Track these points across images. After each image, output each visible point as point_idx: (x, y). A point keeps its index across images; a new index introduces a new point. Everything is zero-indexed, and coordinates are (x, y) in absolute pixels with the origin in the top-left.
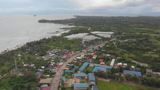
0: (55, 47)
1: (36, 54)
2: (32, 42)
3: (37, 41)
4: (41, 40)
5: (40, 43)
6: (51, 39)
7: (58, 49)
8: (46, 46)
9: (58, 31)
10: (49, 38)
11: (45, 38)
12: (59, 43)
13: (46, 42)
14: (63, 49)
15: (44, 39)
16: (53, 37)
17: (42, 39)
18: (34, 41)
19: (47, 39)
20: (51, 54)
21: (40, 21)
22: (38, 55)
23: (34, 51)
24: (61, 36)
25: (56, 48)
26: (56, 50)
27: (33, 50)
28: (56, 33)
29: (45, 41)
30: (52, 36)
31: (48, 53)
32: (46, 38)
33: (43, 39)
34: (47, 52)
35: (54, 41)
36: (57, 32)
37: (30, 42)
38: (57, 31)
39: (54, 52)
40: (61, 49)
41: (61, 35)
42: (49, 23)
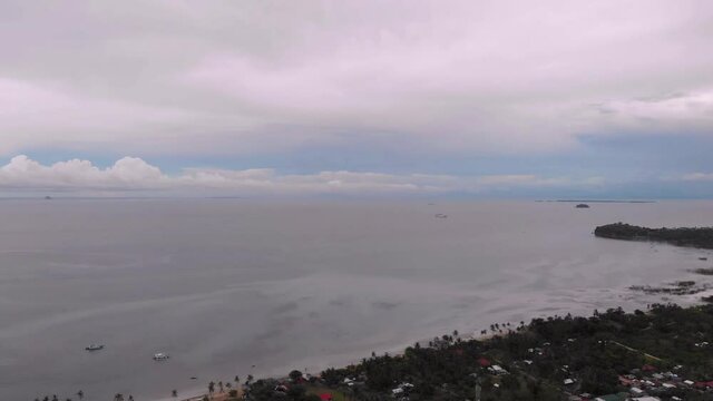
0: (664, 361)
1: (569, 381)
2: (559, 320)
3: (581, 320)
4: (600, 315)
5: (592, 332)
6: (650, 319)
7: (683, 375)
8: (620, 350)
9: (692, 283)
10: (638, 312)
11: (619, 312)
12: (690, 347)
13: (622, 331)
14: (707, 376)
15: (616, 315)
16: (659, 310)
17: (603, 311)
18: (567, 318)
19: (630, 315)
20: (640, 391)
21: (605, 232)
22: (579, 387)
23: (562, 365)
24: (703, 307)
25: (669, 368)
26: (669, 379)
27: (556, 358)
28: (678, 292)
29: (619, 326)
30: (653, 306)
31: (629, 386)
32: (624, 310)
33: (610, 311)
34: (621, 378)
35: (665, 330)
36: (685, 287)
37: (550, 319)
38: (681, 284)
39: (660, 389)
40: (697, 378)
41: (705, 304)
42: (645, 240)
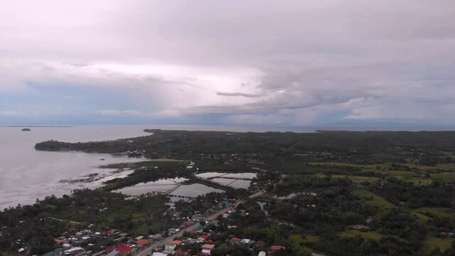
0: (84, 224)
1: (22, 249)
2: (12, 210)
3: (27, 207)
4: (41, 202)
5: (36, 214)
6: (72, 199)
7: (94, 230)
8: (55, 222)
9: (96, 174)
10: (65, 196)
11: (53, 198)
12: (97, 212)
13: (56, 209)
14: (107, 228)
15: (51, 200)
16: (77, 193)
17: (42, 199)
18: (17, 207)
19: (60, 199)
20: (69, 245)
21: (41, 147)
22: (29, 252)
23: (16, 240)
24: (103, 188)
25: (85, 227)
26: (86, 234)
27: (12, 236)
28: (88, 181)
29: (53, 207)
30: (74, 191)
31: (62, 244)
32: (56, 196)
33: (47, 198)
34: (56, 240)
35: (82, 205)
36: (92, 177)
37: (6, 209)
38: (90, 175)
39: (81, 241)
40: (103, 229)
41: (104, 185)
42: (68, 150)
